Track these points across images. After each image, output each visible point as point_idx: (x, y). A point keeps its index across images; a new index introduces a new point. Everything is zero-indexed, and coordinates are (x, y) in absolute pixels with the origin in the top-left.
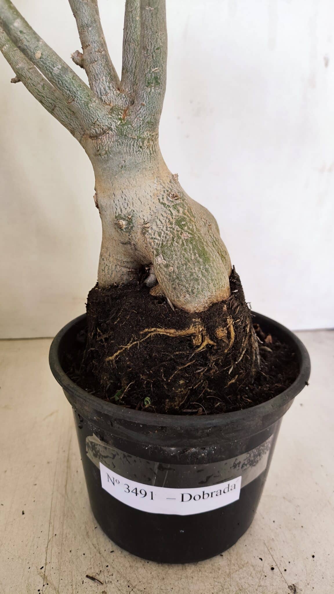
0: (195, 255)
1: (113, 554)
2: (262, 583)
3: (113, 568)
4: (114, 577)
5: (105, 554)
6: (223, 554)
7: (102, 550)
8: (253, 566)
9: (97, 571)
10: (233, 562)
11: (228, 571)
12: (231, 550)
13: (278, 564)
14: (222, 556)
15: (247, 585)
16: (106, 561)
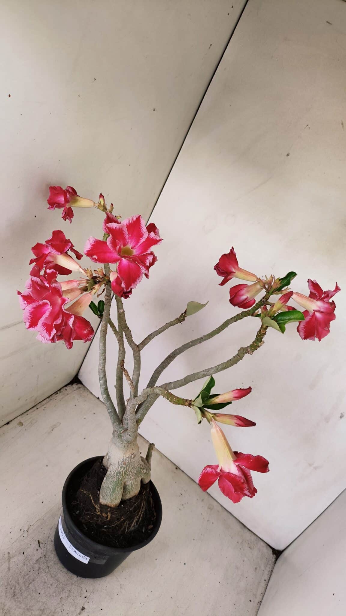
0: (112, 487)
1: (51, 542)
2: (77, 597)
3: (47, 546)
4: (44, 548)
5: (49, 539)
6: (79, 577)
7: (50, 537)
8: (81, 590)
9: (42, 542)
10: (78, 582)
11: (73, 583)
12: (82, 579)
13: (89, 598)
14: (78, 577)
15: (73, 592)
16: (47, 542)
